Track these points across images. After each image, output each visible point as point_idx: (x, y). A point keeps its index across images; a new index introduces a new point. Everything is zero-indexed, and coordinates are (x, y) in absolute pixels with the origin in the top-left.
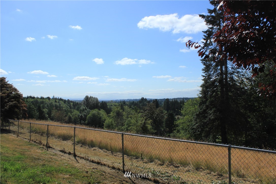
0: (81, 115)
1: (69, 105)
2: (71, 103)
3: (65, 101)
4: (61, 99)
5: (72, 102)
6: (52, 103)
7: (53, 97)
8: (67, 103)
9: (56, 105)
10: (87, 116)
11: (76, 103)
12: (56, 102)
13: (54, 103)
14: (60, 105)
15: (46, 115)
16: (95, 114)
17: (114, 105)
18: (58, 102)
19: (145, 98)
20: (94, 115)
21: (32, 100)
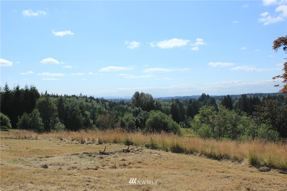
0: (136, 120)
1: (104, 105)
2: (106, 103)
3: (97, 100)
4: (92, 98)
5: (106, 101)
6: (82, 103)
7: (81, 94)
8: (101, 103)
9: (87, 105)
10: (145, 120)
11: (112, 102)
12: (87, 101)
13: (85, 103)
14: (93, 105)
15: (90, 120)
16: (157, 117)
17: (163, 104)
18: (90, 102)
19: (207, 95)
20: (156, 119)
21: (56, 99)
